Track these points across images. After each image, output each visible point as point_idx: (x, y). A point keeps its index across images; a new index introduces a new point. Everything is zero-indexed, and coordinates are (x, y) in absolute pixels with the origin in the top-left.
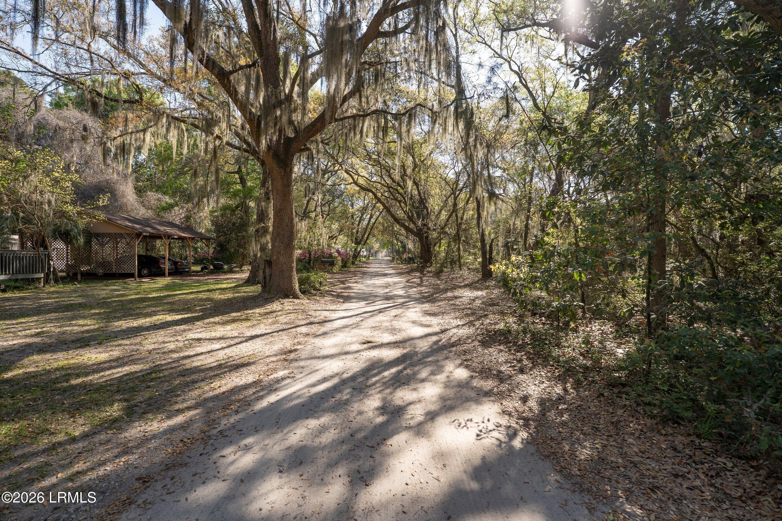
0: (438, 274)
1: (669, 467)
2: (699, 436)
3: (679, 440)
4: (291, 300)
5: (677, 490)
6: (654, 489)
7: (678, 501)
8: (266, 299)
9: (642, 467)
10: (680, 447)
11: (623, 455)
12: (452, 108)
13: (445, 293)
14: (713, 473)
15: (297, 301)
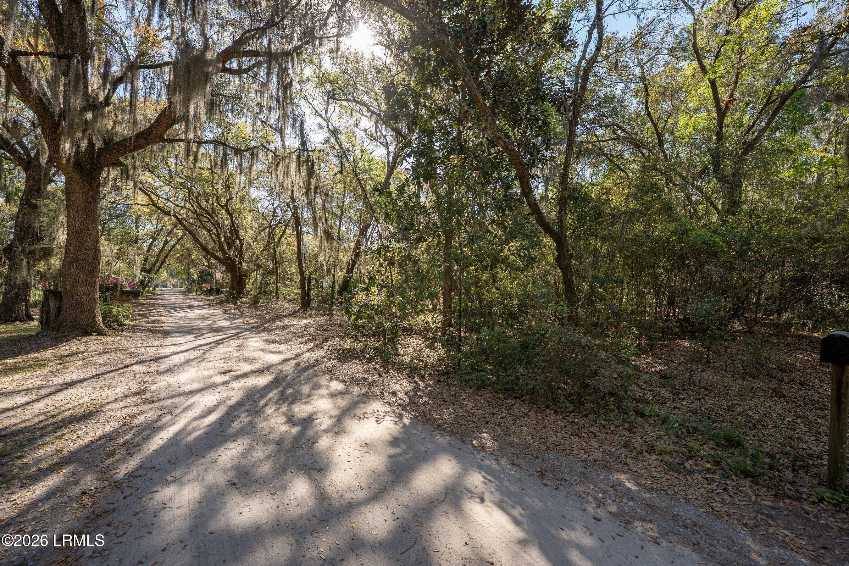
0: (254, 304)
1: (489, 411)
2: (496, 392)
3: (489, 396)
4: (94, 337)
5: (497, 421)
6: (487, 423)
7: (499, 424)
8: (56, 338)
9: (477, 414)
10: (490, 400)
11: (465, 411)
12: (294, 156)
13: (275, 322)
14: (508, 408)
15: (104, 339)
